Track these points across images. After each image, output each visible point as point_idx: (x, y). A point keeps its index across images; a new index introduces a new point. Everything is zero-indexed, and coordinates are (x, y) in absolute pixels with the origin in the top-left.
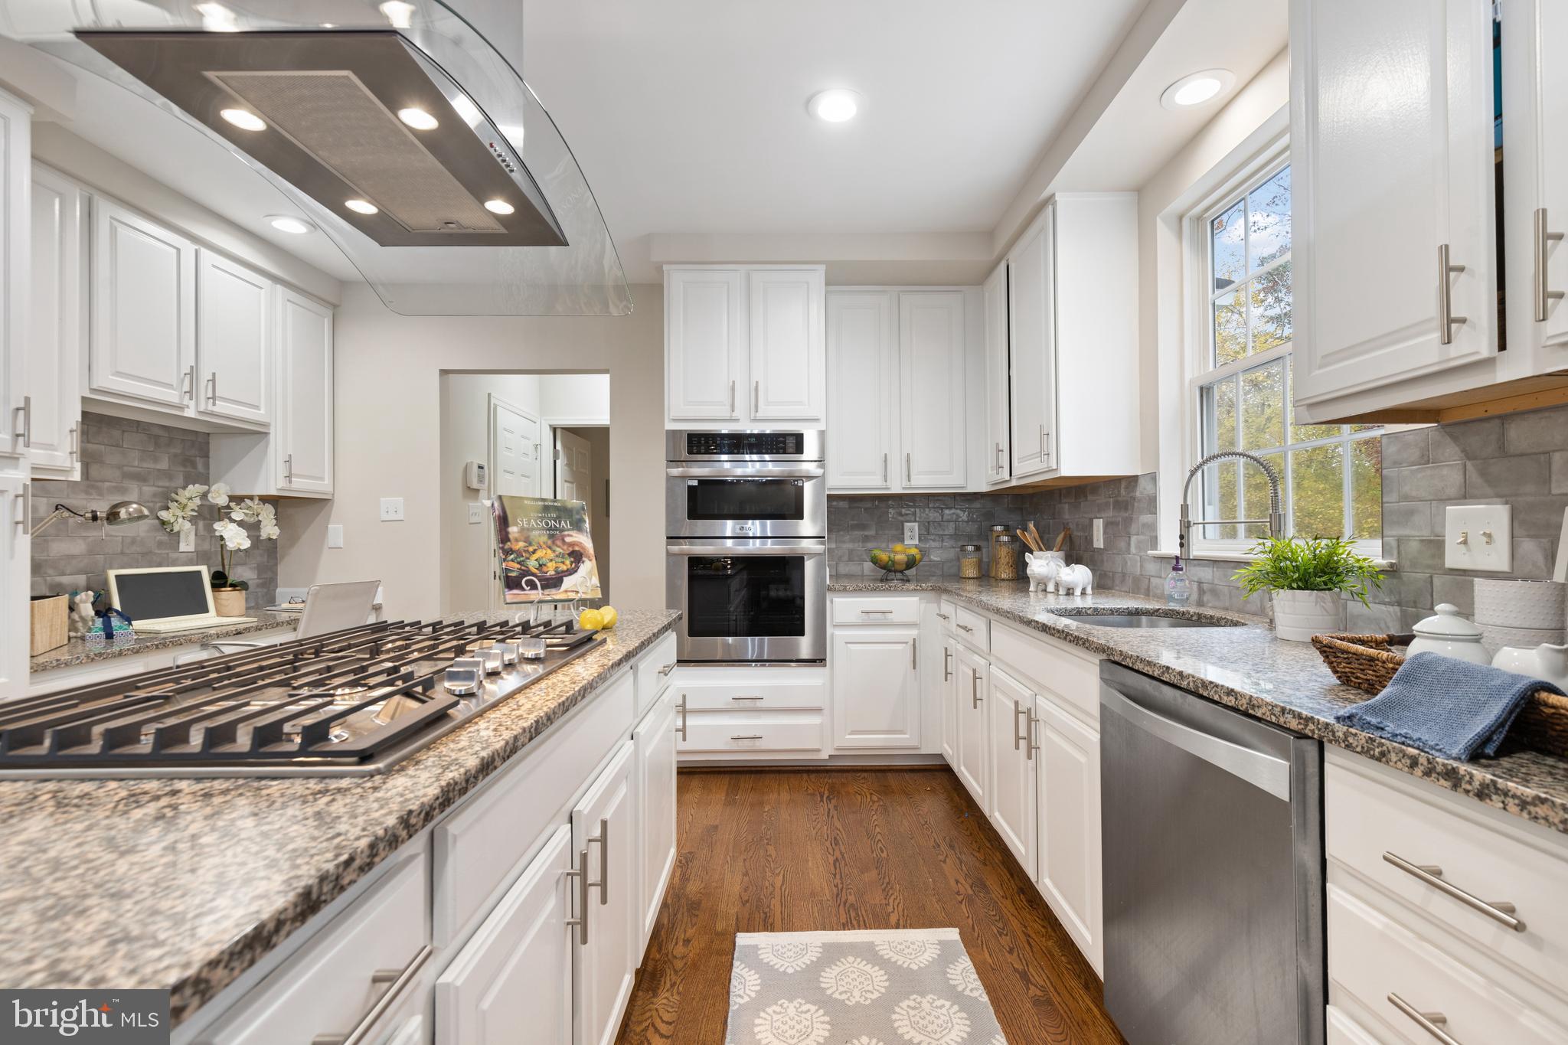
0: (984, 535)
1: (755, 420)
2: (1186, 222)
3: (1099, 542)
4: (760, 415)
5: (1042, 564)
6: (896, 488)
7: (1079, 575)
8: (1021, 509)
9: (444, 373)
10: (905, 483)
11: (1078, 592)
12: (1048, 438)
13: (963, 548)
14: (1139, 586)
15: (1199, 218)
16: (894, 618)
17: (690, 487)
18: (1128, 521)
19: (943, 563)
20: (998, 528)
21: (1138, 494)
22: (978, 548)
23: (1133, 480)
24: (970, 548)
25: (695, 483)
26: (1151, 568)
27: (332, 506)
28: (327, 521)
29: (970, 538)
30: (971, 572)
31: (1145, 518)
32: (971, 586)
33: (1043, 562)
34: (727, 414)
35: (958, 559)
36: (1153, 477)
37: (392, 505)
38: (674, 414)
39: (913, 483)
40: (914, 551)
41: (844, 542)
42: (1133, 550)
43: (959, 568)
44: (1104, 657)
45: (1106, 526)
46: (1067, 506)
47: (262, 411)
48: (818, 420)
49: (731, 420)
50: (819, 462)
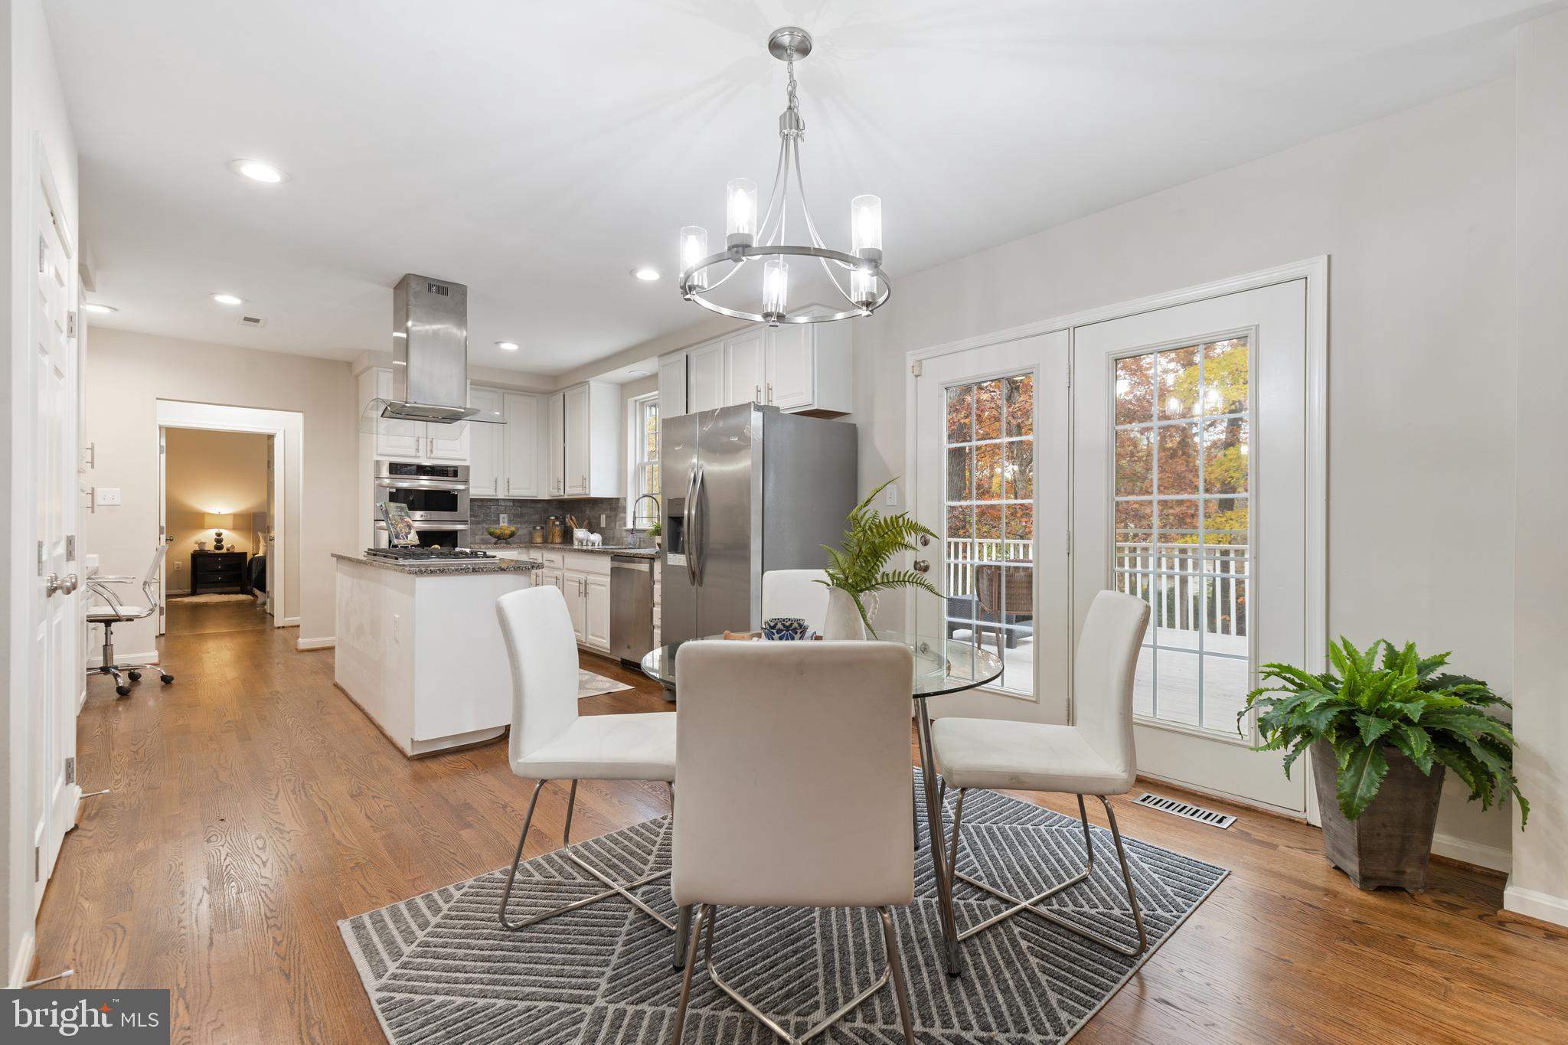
0: (546, 521)
1: (431, 458)
2: (638, 403)
3: (603, 525)
4: (433, 456)
5: (580, 533)
6: (500, 495)
7: (596, 538)
8: (563, 508)
10: (506, 493)
11: (596, 544)
12: (585, 481)
13: (534, 528)
14: (620, 542)
15: (642, 403)
17: (390, 493)
18: (616, 516)
19: (527, 536)
20: (553, 518)
21: (620, 505)
22: (542, 528)
23: (618, 500)
24: (538, 528)
25: (394, 491)
26: (624, 534)
29: (536, 523)
30: (539, 540)
31: (622, 515)
32: (541, 545)
33: (582, 532)
34: (413, 454)
36: (625, 499)
37: (108, 494)
38: (381, 451)
39: (509, 493)
40: (513, 529)
42: (617, 527)
43: (532, 538)
44: (613, 555)
45: (606, 517)
46: (588, 508)
48: (466, 460)
49: (416, 457)
50: (466, 482)
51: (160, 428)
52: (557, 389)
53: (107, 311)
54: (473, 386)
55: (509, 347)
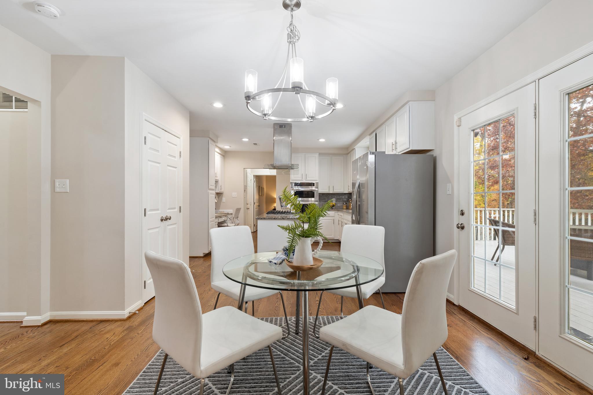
0: (347, 201)
1: (306, 180)
4: (307, 179)
6: (331, 192)
9: (244, 168)
13: (343, 203)
16: (330, 215)
19: (340, 206)
20: (350, 200)
22: (346, 203)
24: (345, 203)
25: (296, 191)
27: (223, 195)
28: (222, 197)
30: (345, 208)
32: (345, 210)
34: (301, 179)
35: (343, 206)
37: (234, 194)
38: (292, 179)
39: (334, 191)
40: (334, 204)
41: (321, 202)
43: (343, 207)
47: (218, 178)
48: (317, 180)
49: (302, 180)
50: (317, 188)
51: (254, 176)
52: (348, 152)
53: (228, 147)
54: (320, 155)
55: (322, 140)
